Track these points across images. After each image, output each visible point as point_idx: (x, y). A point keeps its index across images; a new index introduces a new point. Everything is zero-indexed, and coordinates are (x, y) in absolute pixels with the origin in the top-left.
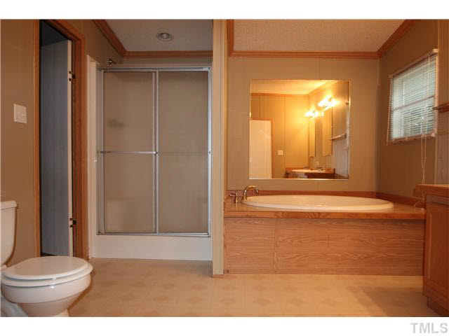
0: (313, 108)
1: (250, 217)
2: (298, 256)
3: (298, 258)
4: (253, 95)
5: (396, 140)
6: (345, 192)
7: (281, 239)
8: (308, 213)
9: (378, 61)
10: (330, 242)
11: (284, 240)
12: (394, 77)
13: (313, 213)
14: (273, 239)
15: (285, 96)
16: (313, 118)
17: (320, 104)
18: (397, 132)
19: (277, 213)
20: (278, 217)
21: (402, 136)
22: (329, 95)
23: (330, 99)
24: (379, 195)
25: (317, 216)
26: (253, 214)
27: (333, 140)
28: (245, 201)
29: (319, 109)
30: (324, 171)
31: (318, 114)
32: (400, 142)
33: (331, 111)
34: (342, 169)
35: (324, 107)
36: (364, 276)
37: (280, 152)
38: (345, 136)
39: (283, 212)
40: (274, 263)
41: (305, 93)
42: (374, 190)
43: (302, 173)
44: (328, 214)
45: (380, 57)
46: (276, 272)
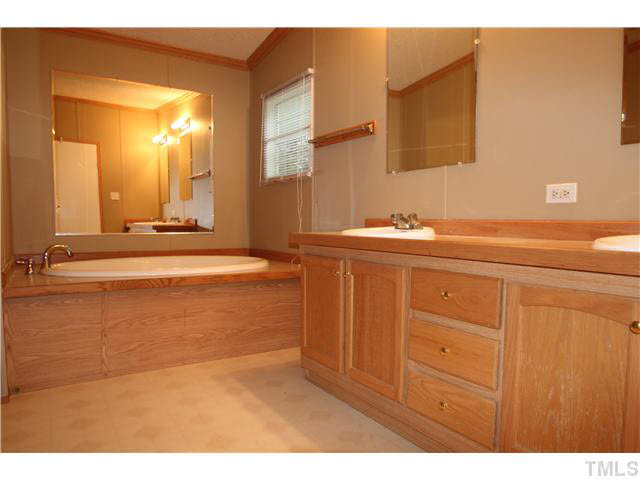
0: (164, 131)
1: (55, 294)
2: (140, 346)
3: (140, 349)
4: (57, 98)
5: (270, 179)
6: (209, 250)
7: (110, 324)
8: (153, 279)
9: (248, 73)
10: (187, 319)
11: (116, 324)
12: (266, 97)
13: (161, 279)
14: (100, 325)
15: (120, 108)
16: (165, 145)
17: (174, 126)
18: (272, 170)
19: (102, 284)
20: (105, 290)
21: (278, 174)
22: (186, 113)
23: (188, 121)
24: (253, 252)
25: (166, 284)
26: (59, 289)
27: (193, 178)
28: (47, 270)
29: (173, 133)
30: (182, 224)
31: (172, 141)
32: (275, 182)
33: (190, 135)
34: (206, 220)
35: (180, 130)
36: (235, 359)
37: (115, 196)
38: (209, 173)
39: (113, 282)
40: (103, 362)
41: (152, 106)
42: (247, 245)
43: (149, 226)
44: (183, 279)
45: (251, 70)
46: (106, 376)
